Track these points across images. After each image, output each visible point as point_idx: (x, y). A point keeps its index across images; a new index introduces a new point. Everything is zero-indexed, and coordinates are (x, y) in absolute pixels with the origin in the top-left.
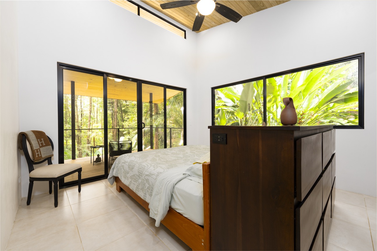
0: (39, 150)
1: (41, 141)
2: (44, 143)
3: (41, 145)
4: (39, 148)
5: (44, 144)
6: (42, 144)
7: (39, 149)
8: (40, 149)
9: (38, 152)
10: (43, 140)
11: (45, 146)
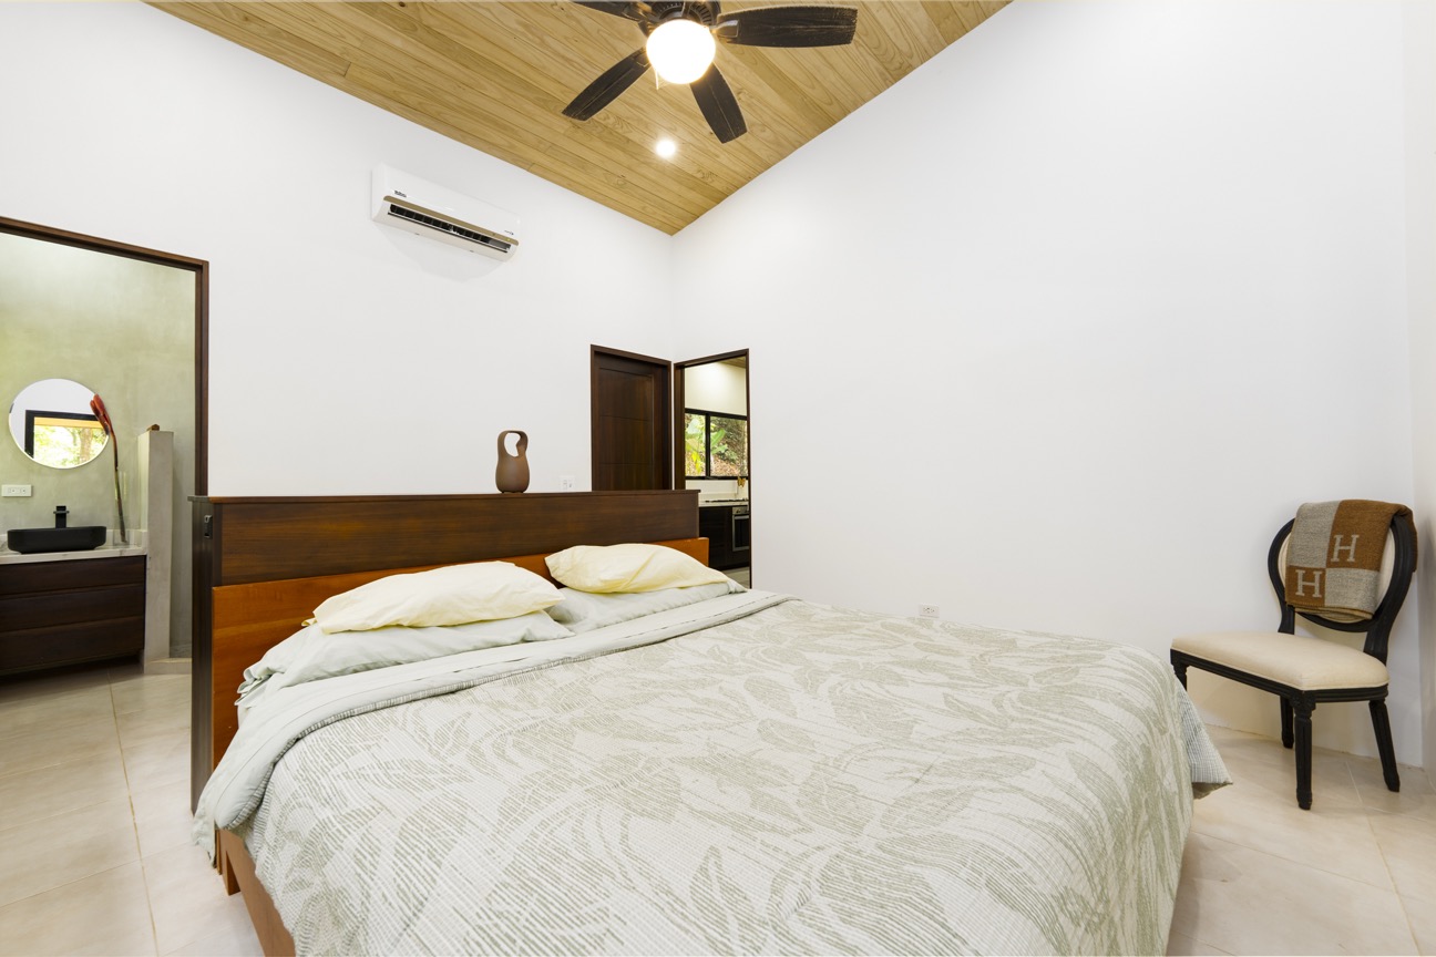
0: (1317, 575)
1: (1346, 542)
2: (1352, 553)
3: (1339, 557)
4: (1324, 566)
5: (1351, 559)
6: (1344, 554)
7: (1323, 570)
8: (1327, 570)
9: (1313, 581)
10: (1354, 542)
11: (1350, 565)
